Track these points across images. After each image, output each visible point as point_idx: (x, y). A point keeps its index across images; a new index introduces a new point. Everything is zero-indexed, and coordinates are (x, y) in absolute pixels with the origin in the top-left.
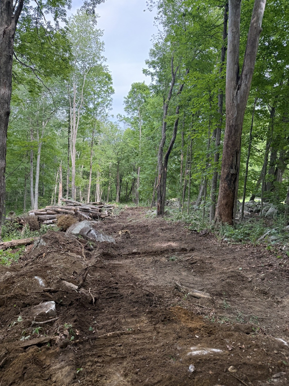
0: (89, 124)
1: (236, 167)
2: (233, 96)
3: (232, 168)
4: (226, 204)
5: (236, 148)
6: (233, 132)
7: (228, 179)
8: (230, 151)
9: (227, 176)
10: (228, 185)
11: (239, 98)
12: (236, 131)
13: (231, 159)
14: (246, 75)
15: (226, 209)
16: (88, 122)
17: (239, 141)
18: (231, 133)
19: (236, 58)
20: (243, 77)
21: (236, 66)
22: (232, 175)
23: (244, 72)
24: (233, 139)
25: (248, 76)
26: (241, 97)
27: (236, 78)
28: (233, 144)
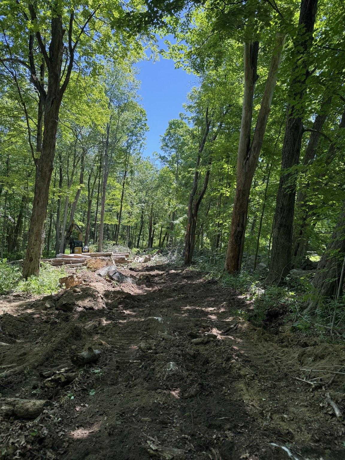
0: (121, 163)
1: (242, 225)
2: (243, 165)
3: (239, 227)
4: (233, 257)
5: (243, 210)
6: (241, 196)
7: (235, 235)
8: (238, 211)
9: (235, 233)
10: (235, 240)
11: (247, 168)
12: (244, 195)
13: (238, 219)
14: (255, 148)
15: (233, 261)
16: (120, 162)
17: (246, 203)
18: (239, 196)
19: (247, 132)
20: (252, 149)
21: (247, 139)
22: (239, 232)
23: (253, 145)
24: (241, 201)
25: (256, 149)
26: (249, 166)
27: (246, 149)
28: (240, 206)
